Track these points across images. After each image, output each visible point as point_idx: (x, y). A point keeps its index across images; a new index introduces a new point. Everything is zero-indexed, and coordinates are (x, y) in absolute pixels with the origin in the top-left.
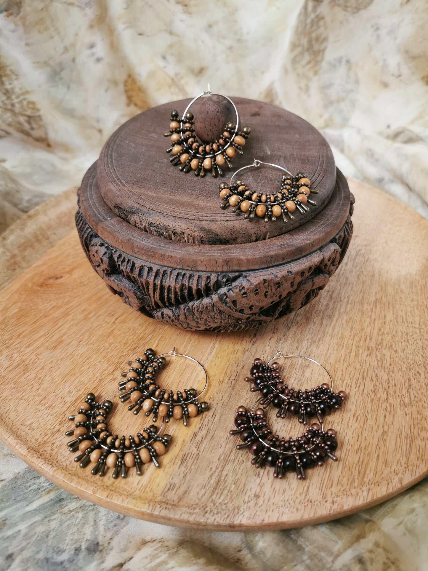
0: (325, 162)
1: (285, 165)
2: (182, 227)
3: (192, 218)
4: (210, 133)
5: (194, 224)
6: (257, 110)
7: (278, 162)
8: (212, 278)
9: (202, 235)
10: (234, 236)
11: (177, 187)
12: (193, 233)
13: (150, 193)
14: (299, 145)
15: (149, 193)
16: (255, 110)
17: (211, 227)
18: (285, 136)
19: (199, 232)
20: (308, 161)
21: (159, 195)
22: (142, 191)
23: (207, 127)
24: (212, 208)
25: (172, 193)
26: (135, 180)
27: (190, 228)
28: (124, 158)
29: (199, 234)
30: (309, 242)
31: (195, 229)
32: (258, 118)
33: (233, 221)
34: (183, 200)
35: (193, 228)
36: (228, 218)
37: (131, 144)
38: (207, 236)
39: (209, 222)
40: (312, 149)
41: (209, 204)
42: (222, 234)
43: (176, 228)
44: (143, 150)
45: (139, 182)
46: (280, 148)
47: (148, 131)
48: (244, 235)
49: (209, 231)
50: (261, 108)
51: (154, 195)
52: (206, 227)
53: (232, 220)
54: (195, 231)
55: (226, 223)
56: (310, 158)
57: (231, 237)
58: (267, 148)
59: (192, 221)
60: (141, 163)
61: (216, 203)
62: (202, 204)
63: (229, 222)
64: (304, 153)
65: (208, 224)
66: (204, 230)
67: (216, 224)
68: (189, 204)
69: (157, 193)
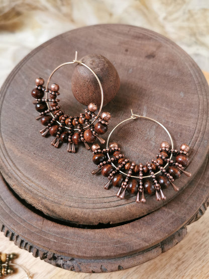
0: (198, 139)
1: (155, 137)
2: (31, 200)
3: (40, 195)
6: (154, 49)
7: (150, 131)
8: (48, 254)
9: (47, 212)
11: (42, 148)
12: (41, 208)
13: (16, 151)
14: (179, 109)
18: (169, 93)
19: (45, 209)
20: (180, 136)
21: (23, 156)
24: (62, 186)
26: (11, 130)
27: (37, 204)
28: (13, 98)
29: (45, 211)
30: (147, 244)
31: (41, 206)
33: (76, 209)
34: (41, 168)
36: (72, 204)
37: (26, 80)
38: (52, 214)
40: (191, 117)
41: (61, 180)
45: (13, 134)
46: (158, 110)
47: (46, 66)
48: (85, 222)
49: (53, 211)
51: (19, 154)
55: (69, 208)
56: (184, 132)
58: (145, 108)
60: (24, 108)
61: (68, 180)
62: (55, 177)
63: (72, 209)
64: (179, 123)
65: (53, 206)
66: (49, 210)
67: (59, 207)
68: (44, 175)
69: (22, 153)
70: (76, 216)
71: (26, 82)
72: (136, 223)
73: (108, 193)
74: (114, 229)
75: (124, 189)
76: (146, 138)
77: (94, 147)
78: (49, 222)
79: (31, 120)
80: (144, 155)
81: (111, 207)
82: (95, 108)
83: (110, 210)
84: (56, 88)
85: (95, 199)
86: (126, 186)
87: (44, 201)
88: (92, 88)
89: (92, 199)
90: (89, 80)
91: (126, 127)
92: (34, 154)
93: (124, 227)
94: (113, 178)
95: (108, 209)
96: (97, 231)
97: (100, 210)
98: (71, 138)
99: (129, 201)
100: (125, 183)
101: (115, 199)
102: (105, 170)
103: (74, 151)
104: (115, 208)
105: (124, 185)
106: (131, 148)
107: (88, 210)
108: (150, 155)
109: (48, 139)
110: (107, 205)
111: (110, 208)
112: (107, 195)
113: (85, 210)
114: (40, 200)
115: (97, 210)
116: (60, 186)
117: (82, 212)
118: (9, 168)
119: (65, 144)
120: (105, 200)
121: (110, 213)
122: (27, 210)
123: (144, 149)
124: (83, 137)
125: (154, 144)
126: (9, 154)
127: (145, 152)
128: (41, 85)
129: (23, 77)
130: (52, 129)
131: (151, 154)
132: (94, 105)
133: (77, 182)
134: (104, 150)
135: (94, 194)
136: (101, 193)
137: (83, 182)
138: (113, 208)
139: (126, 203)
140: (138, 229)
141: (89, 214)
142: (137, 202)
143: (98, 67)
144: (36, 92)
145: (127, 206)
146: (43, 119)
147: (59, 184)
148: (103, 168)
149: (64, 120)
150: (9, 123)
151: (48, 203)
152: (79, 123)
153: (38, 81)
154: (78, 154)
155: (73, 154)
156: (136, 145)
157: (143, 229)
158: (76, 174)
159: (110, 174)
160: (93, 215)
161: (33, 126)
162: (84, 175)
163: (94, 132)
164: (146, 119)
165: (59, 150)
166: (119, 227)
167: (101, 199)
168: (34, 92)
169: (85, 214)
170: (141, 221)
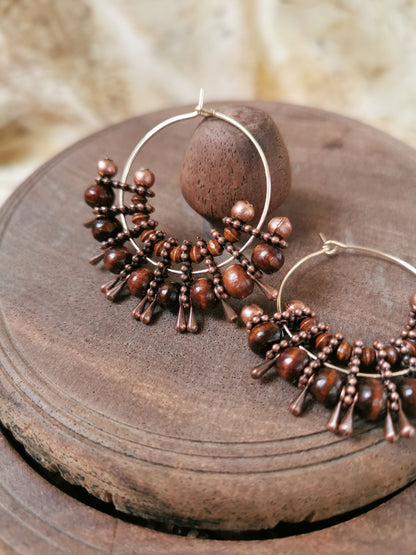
1: (388, 289)
2: (79, 464)
3: (107, 445)
4: (208, 197)
5: (110, 464)
6: (338, 134)
7: (372, 277)
9: (127, 497)
10: (215, 515)
11: (108, 327)
12: (107, 488)
13: (37, 338)
15: (36, 336)
16: (334, 134)
17: (154, 484)
18: (393, 205)
19: (122, 488)
21: (56, 347)
22: (23, 330)
23: (202, 183)
24: (170, 416)
25: (87, 345)
26: (23, 290)
27: (99, 472)
28: (31, 226)
29: (122, 494)
31: (110, 479)
32: (336, 154)
33: (216, 477)
34: (106, 375)
35: (106, 475)
36: (204, 463)
37: (59, 192)
38: (141, 503)
39: (151, 468)
41: (166, 401)
42: (180, 507)
43: (65, 462)
44: (77, 211)
45: (30, 298)
46: (379, 236)
48: (243, 517)
49: (147, 492)
50: (347, 130)
51: (46, 344)
52: (140, 481)
53: (215, 472)
54: (110, 483)
55: (194, 476)
57: (205, 516)
58: (348, 233)
59: (106, 455)
60: (57, 243)
61: (186, 399)
62: (148, 395)
63: (205, 477)
65: (147, 473)
66: (134, 488)
67: (166, 475)
68: (116, 391)
69: (52, 340)
70: (218, 500)
71: (62, 195)
72: (383, 511)
73: (300, 426)
74: (327, 532)
75: (349, 405)
76: (367, 292)
77: (247, 313)
78: (134, 529)
79: (75, 268)
80: (375, 329)
81: (317, 464)
82: (250, 212)
83: (314, 472)
84: (148, 180)
85: (268, 446)
86: (353, 396)
87: (121, 461)
88: (241, 168)
89: (259, 446)
90: (234, 148)
91: (313, 273)
92: (86, 340)
93: (352, 524)
94: (315, 381)
95: (309, 469)
96: (279, 542)
97: (287, 474)
98: (187, 294)
99: (364, 444)
100: (351, 389)
101: (326, 439)
102: (288, 361)
103: (194, 327)
104: (328, 465)
105: (347, 394)
106: (337, 315)
107: (252, 478)
108: (389, 328)
109: (122, 306)
110: (304, 458)
111: (315, 468)
112: (300, 431)
113: (242, 478)
114: (109, 459)
115: (278, 475)
116: (164, 417)
117: (235, 485)
118: (17, 379)
119: (167, 316)
120: (298, 444)
121: (316, 482)
122: (63, 498)
123: (369, 317)
124: (221, 283)
125: (390, 304)
126: (17, 345)
127: (372, 323)
128: (109, 175)
129: (54, 187)
130: (135, 278)
131: (389, 324)
132: (248, 205)
133: (211, 404)
134: (276, 315)
135: (263, 432)
136: (283, 425)
137: (229, 403)
138: (322, 467)
139: (356, 448)
140: (395, 527)
141: (256, 490)
142: (391, 441)
143: (252, 121)
144: (98, 192)
145: (360, 457)
146: (112, 256)
147: (161, 411)
148: (282, 359)
149: (168, 250)
150: (19, 275)
151: (133, 467)
152: (208, 253)
153: (102, 165)
154: (205, 337)
155: (191, 337)
156: (347, 307)
157: (407, 527)
158: (206, 382)
159: (307, 370)
160: (268, 491)
161: (81, 280)
162: (227, 384)
163: (250, 268)
164: (357, 255)
165: (153, 328)
166: (340, 527)
167: (286, 444)
168: (92, 192)
169: (245, 489)
170: (395, 505)
